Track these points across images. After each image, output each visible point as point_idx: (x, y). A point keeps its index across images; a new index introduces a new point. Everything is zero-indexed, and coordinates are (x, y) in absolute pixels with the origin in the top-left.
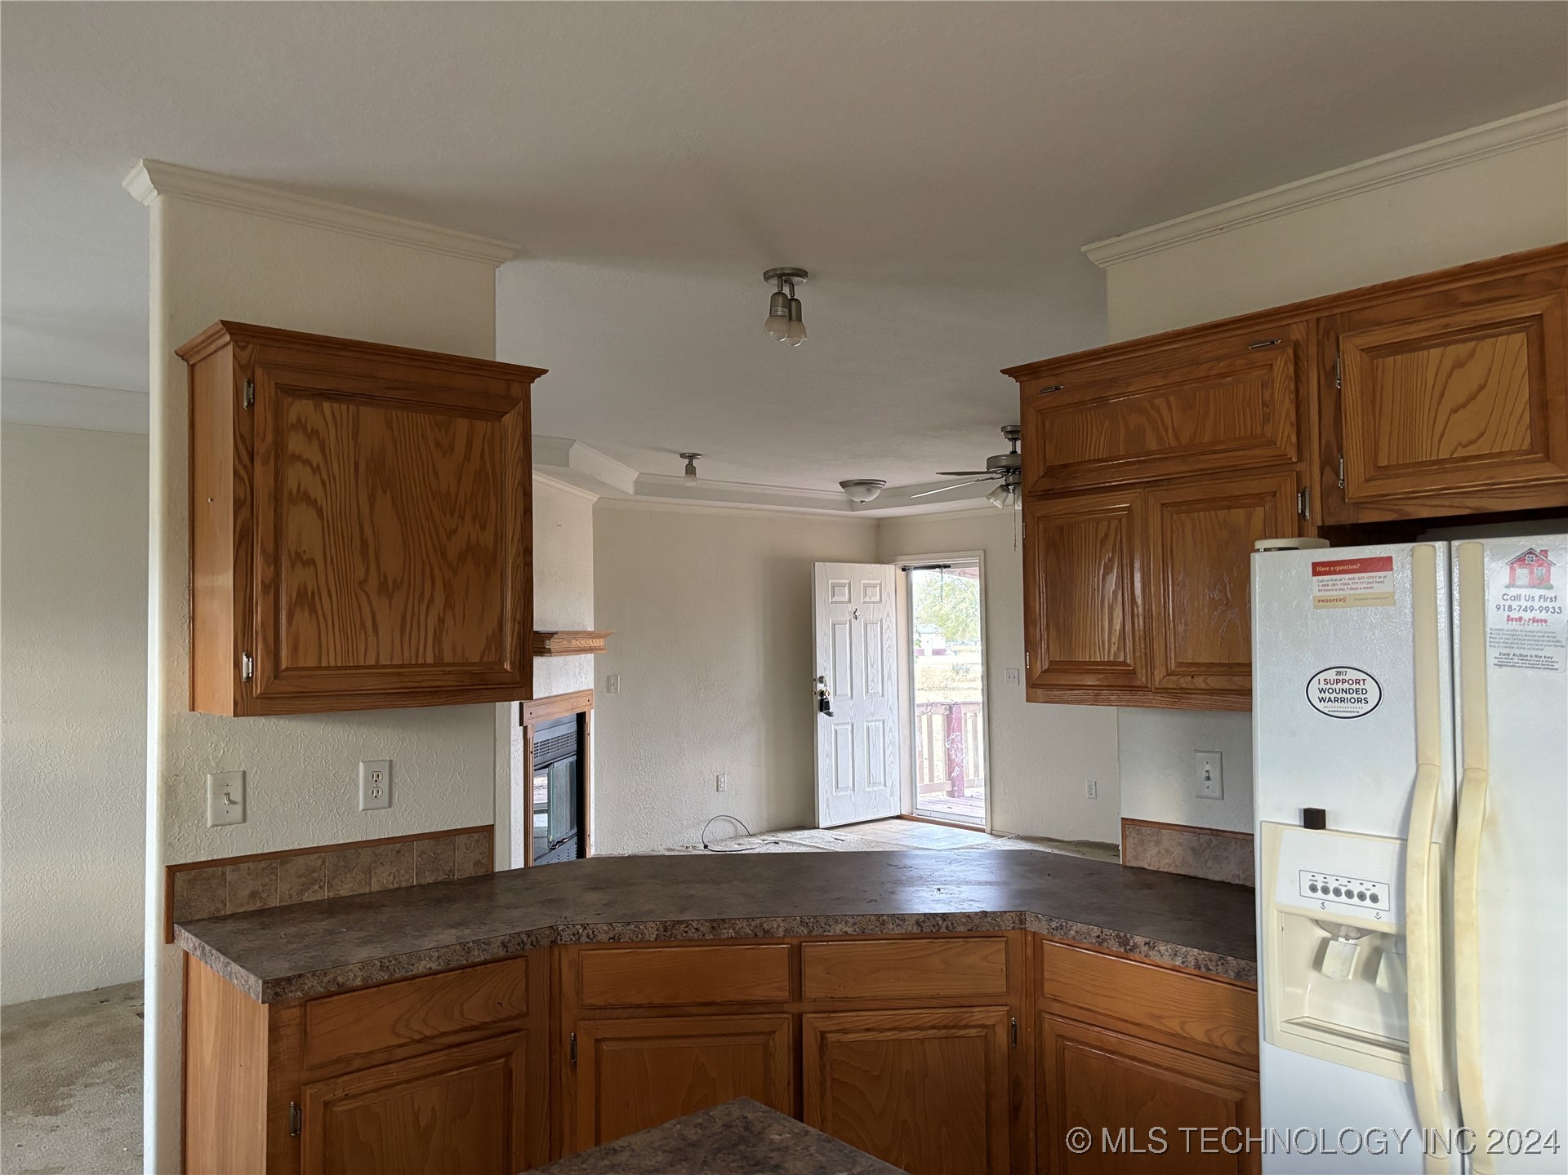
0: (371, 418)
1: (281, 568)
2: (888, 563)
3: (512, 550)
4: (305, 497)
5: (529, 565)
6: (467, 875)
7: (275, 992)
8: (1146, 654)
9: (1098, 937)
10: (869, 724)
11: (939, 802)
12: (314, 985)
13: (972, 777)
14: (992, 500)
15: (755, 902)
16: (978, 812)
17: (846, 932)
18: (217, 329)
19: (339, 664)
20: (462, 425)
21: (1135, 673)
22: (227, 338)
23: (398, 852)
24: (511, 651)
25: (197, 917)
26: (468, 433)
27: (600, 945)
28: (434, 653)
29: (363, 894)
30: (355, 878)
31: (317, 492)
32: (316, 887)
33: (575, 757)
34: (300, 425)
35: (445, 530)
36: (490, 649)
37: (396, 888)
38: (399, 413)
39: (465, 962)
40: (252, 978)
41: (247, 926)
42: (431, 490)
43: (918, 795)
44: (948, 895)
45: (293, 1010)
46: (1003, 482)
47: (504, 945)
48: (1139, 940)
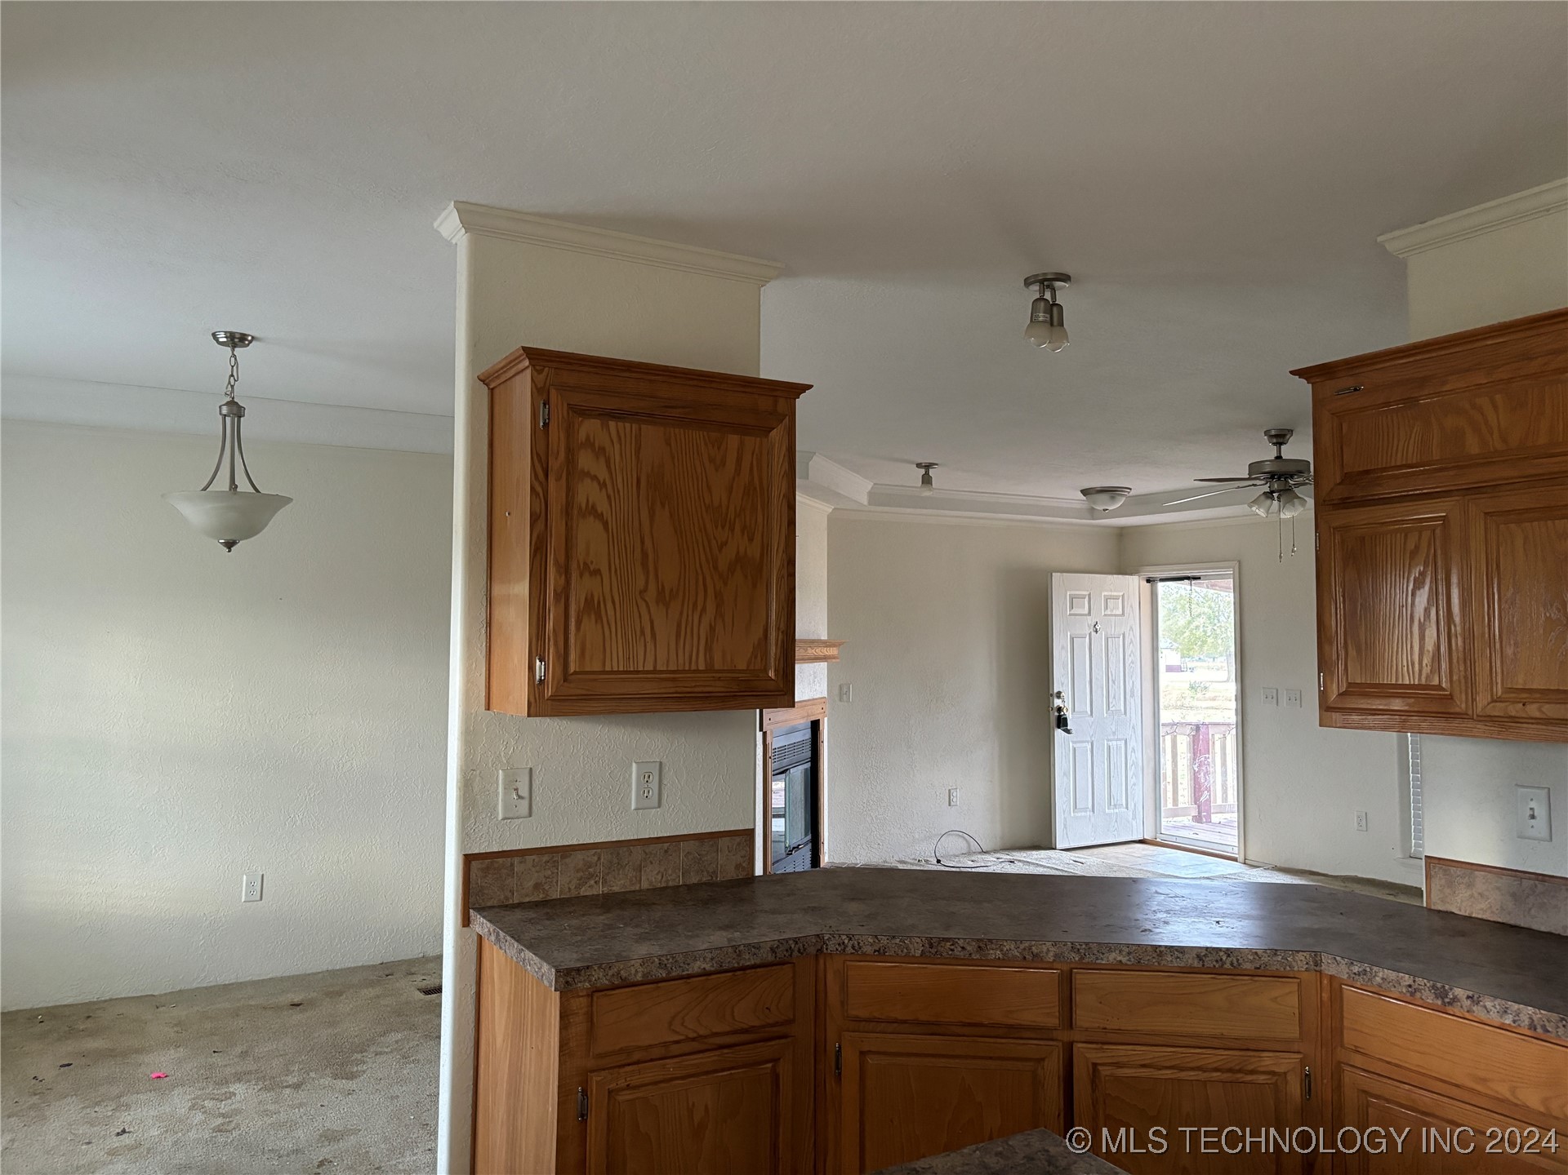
0: (652, 434)
1: (570, 577)
2: (1131, 574)
3: (777, 561)
4: (592, 511)
5: (792, 575)
6: (729, 878)
7: (567, 980)
8: (1466, 677)
9: (1410, 986)
10: (1110, 743)
11: (1184, 827)
12: (600, 978)
13: (1219, 802)
14: (1254, 509)
15: (1020, 925)
16: (1231, 841)
17: (1121, 961)
18: (518, 354)
19: (621, 669)
20: (733, 440)
21: (1452, 698)
22: (527, 363)
23: (666, 851)
24: (775, 659)
25: (489, 904)
26: (738, 449)
27: (865, 957)
28: (706, 660)
29: (634, 891)
30: (627, 875)
31: (603, 507)
32: (592, 882)
33: (809, 765)
34: (589, 443)
35: (717, 542)
36: (756, 657)
37: (664, 887)
38: (677, 430)
39: (736, 965)
40: (545, 967)
41: (534, 916)
42: (705, 504)
43: (1163, 820)
44: (1229, 929)
45: (581, 999)
46: (1266, 489)
47: (773, 950)
48: (1460, 992)
